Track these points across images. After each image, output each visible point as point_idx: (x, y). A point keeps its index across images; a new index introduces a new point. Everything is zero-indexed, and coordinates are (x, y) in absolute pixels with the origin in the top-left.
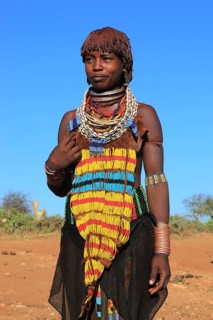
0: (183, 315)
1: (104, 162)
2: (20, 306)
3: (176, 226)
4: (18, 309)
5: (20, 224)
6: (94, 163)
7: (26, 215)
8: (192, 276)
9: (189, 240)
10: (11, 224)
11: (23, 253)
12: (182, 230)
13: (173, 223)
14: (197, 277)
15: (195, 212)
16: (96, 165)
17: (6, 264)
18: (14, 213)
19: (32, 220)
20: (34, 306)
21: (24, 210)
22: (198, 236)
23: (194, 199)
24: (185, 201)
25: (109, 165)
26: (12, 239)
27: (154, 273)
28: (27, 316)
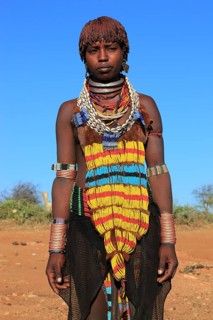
0: (194, 305)
1: (118, 156)
2: (31, 296)
3: (186, 217)
4: (30, 299)
5: (30, 215)
6: (108, 157)
7: (36, 206)
8: (202, 267)
9: (199, 232)
10: (21, 215)
11: (33, 243)
12: (192, 220)
13: (183, 213)
14: (208, 268)
15: (205, 202)
16: (110, 159)
17: (17, 254)
18: (24, 204)
19: (42, 211)
20: (45, 296)
21: (34, 201)
22: (208, 226)
23: (204, 190)
24: (195, 192)
25: (123, 158)
26: (23, 230)
27: (162, 262)
28: (39, 305)
